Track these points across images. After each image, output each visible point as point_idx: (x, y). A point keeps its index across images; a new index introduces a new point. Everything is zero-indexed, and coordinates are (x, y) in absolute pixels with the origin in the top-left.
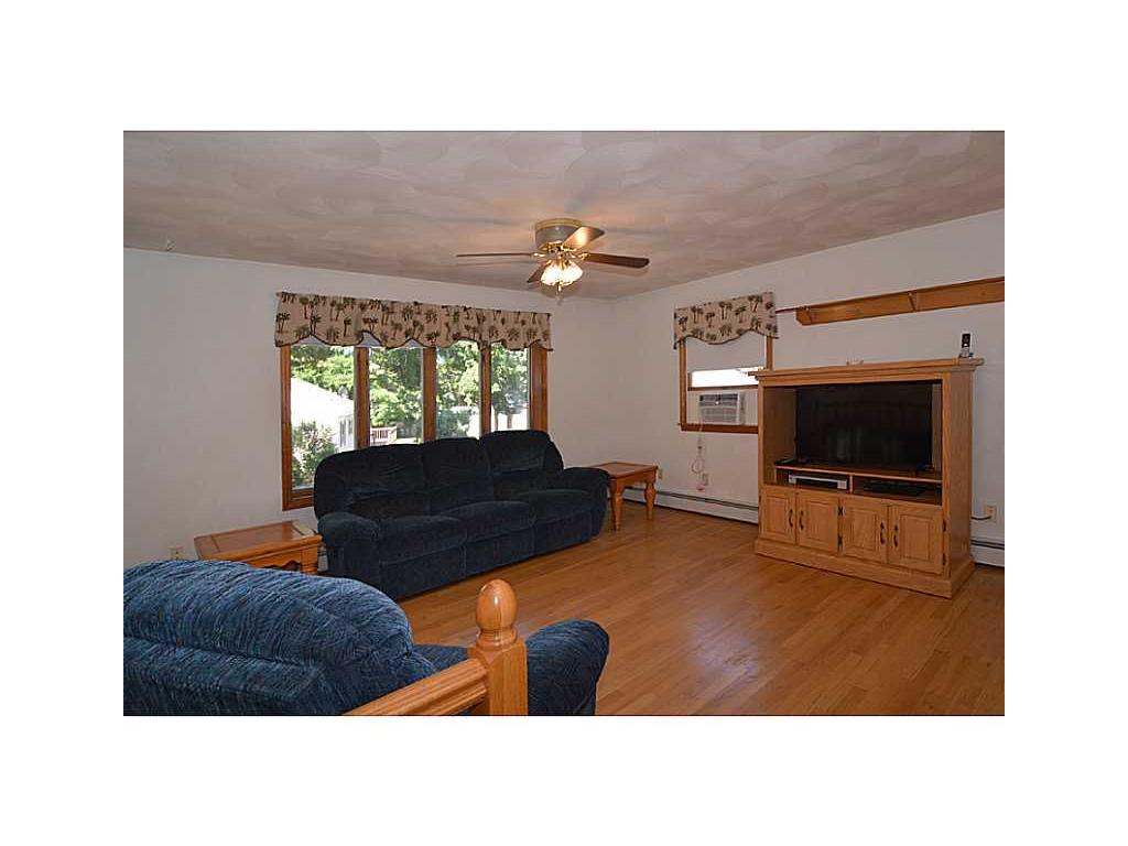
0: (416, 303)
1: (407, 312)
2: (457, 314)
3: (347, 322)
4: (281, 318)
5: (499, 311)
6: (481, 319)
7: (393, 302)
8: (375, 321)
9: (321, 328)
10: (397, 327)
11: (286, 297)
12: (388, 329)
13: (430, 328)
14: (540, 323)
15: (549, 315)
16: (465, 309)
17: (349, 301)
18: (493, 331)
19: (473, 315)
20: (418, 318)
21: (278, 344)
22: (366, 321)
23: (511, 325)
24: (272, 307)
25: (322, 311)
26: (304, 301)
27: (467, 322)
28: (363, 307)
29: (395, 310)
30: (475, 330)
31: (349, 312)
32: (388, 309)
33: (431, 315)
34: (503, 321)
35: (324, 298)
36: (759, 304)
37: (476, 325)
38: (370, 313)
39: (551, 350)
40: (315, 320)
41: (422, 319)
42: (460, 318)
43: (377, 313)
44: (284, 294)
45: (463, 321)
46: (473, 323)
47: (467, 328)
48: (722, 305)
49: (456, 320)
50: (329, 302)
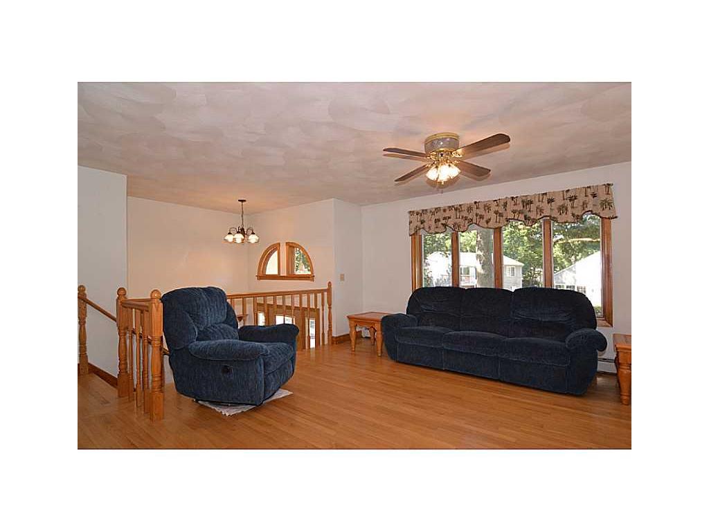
0: (475, 202)
1: (470, 209)
2: (506, 203)
4: (410, 222)
6: (528, 203)
7: (460, 205)
9: (426, 225)
10: (466, 218)
11: (411, 213)
15: (609, 185)
16: (513, 198)
17: (438, 209)
19: (519, 201)
20: (478, 211)
21: (411, 235)
22: (444, 218)
23: (559, 202)
24: (407, 218)
25: (425, 217)
26: (418, 213)
27: (516, 208)
28: (445, 211)
29: (464, 209)
31: (437, 215)
32: (458, 209)
33: (487, 207)
34: (550, 201)
35: (426, 210)
38: (447, 214)
39: (615, 217)
40: (422, 222)
41: (481, 212)
43: (451, 213)
44: (410, 212)
45: (510, 206)
46: (520, 207)
47: (514, 212)
49: (505, 208)
50: (429, 211)
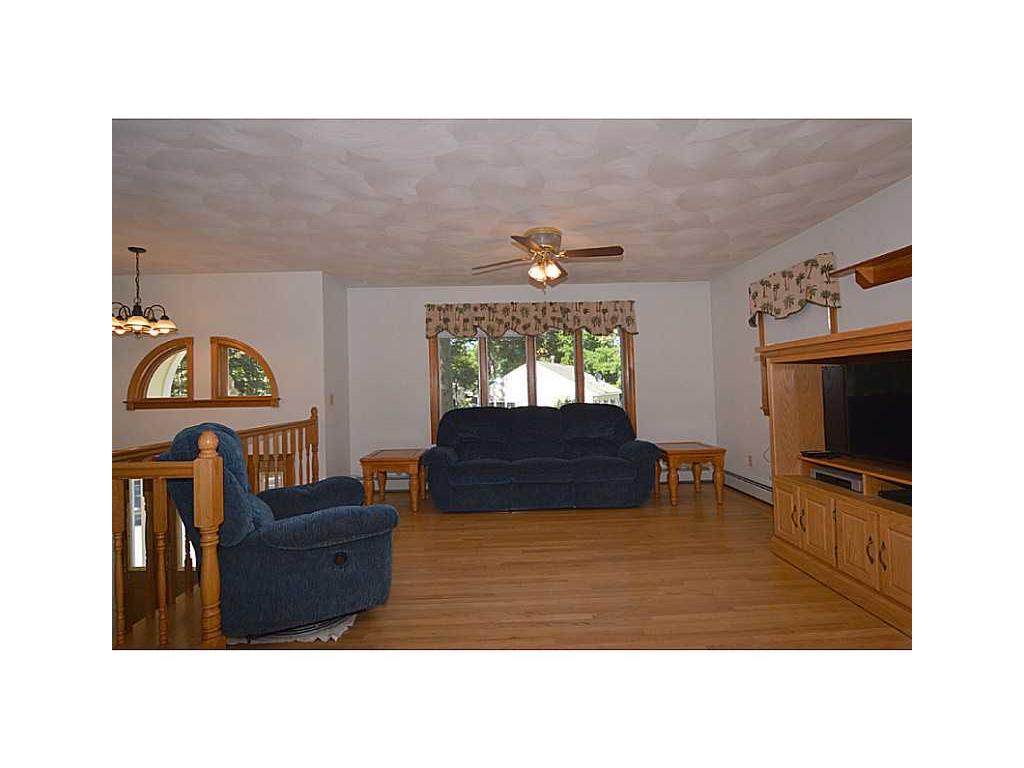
0: (512, 303)
1: (506, 310)
2: (544, 308)
3: (466, 321)
4: (428, 320)
5: (580, 303)
6: (565, 311)
7: (495, 304)
8: (483, 318)
9: (451, 325)
10: (501, 321)
11: (430, 307)
12: (494, 324)
13: (524, 321)
14: (621, 310)
15: (632, 302)
16: (551, 304)
17: (467, 306)
18: (577, 319)
19: (557, 308)
20: (515, 314)
21: (427, 337)
22: (476, 319)
23: (593, 313)
24: (423, 313)
25: (450, 314)
26: (440, 309)
27: (554, 315)
28: (476, 309)
29: (498, 309)
30: (560, 320)
31: (466, 314)
32: (492, 309)
33: (525, 311)
34: (586, 311)
35: (451, 306)
36: (814, 268)
37: (561, 316)
38: (480, 314)
39: (637, 333)
40: (446, 320)
41: (518, 315)
42: (547, 312)
43: (484, 313)
44: (429, 305)
46: (559, 315)
47: (553, 319)
48: (784, 274)
49: (544, 314)
50: (455, 307)
